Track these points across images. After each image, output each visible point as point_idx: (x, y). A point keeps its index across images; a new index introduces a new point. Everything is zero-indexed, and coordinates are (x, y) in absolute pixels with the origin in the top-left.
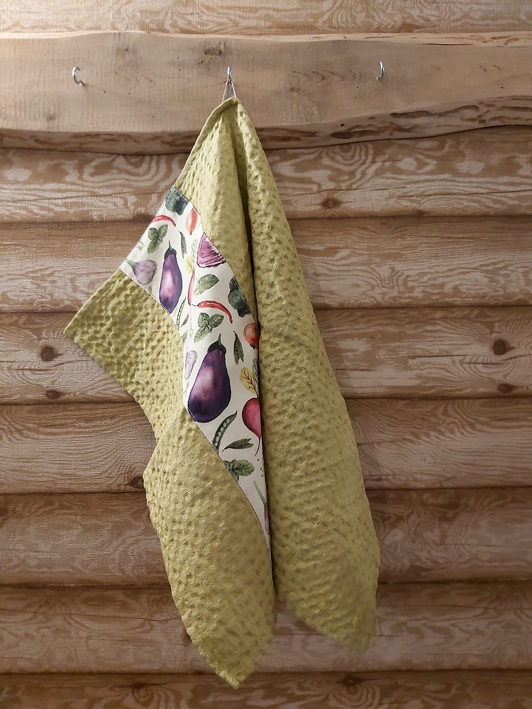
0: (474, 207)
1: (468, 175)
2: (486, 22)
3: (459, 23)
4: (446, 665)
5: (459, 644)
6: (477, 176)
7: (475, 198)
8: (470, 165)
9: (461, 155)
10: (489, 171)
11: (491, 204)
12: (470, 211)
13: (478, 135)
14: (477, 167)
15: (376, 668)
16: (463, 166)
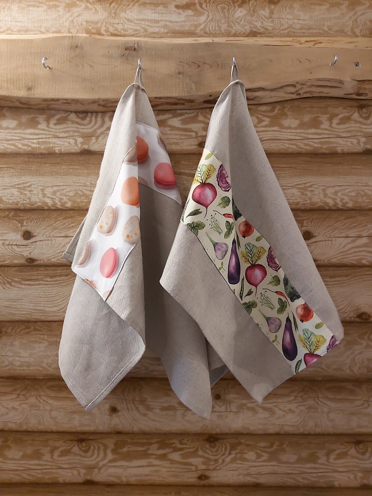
0: (293, 148)
1: (290, 128)
2: (303, 31)
3: (286, 31)
4: (271, 431)
5: (278, 418)
6: (295, 128)
7: (293, 142)
8: (291, 121)
9: (285, 115)
10: (302, 125)
11: (303, 146)
12: (290, 151)
13: (296, 103)
14: (295, 123)
15: (227, 431)
16: (286, 122)
